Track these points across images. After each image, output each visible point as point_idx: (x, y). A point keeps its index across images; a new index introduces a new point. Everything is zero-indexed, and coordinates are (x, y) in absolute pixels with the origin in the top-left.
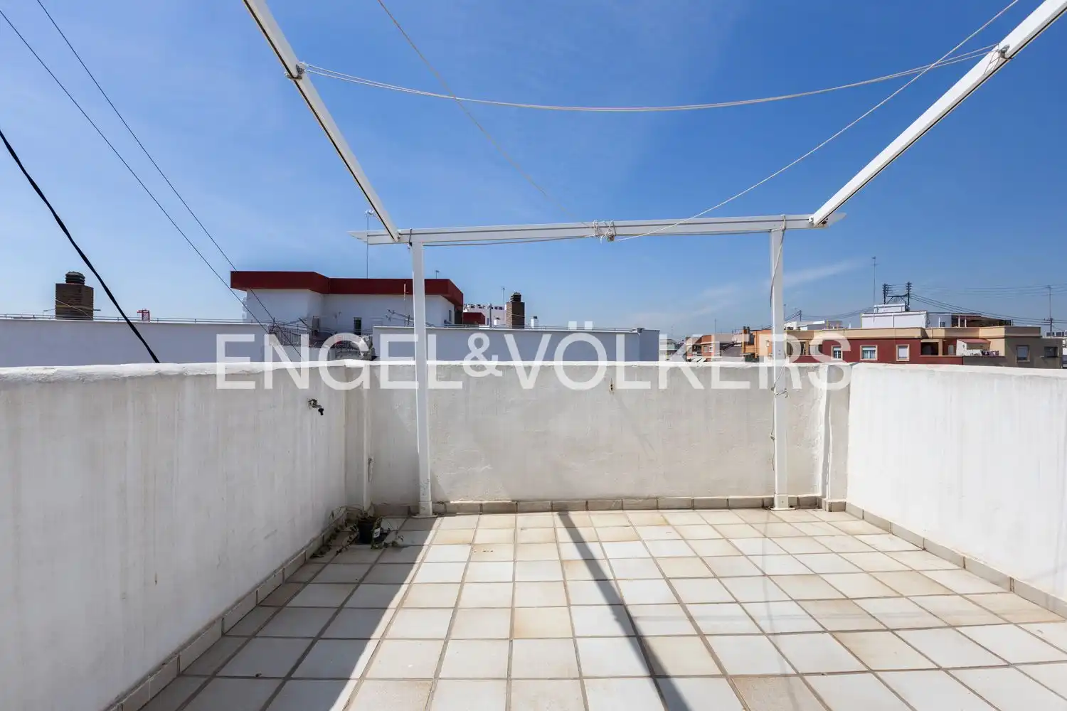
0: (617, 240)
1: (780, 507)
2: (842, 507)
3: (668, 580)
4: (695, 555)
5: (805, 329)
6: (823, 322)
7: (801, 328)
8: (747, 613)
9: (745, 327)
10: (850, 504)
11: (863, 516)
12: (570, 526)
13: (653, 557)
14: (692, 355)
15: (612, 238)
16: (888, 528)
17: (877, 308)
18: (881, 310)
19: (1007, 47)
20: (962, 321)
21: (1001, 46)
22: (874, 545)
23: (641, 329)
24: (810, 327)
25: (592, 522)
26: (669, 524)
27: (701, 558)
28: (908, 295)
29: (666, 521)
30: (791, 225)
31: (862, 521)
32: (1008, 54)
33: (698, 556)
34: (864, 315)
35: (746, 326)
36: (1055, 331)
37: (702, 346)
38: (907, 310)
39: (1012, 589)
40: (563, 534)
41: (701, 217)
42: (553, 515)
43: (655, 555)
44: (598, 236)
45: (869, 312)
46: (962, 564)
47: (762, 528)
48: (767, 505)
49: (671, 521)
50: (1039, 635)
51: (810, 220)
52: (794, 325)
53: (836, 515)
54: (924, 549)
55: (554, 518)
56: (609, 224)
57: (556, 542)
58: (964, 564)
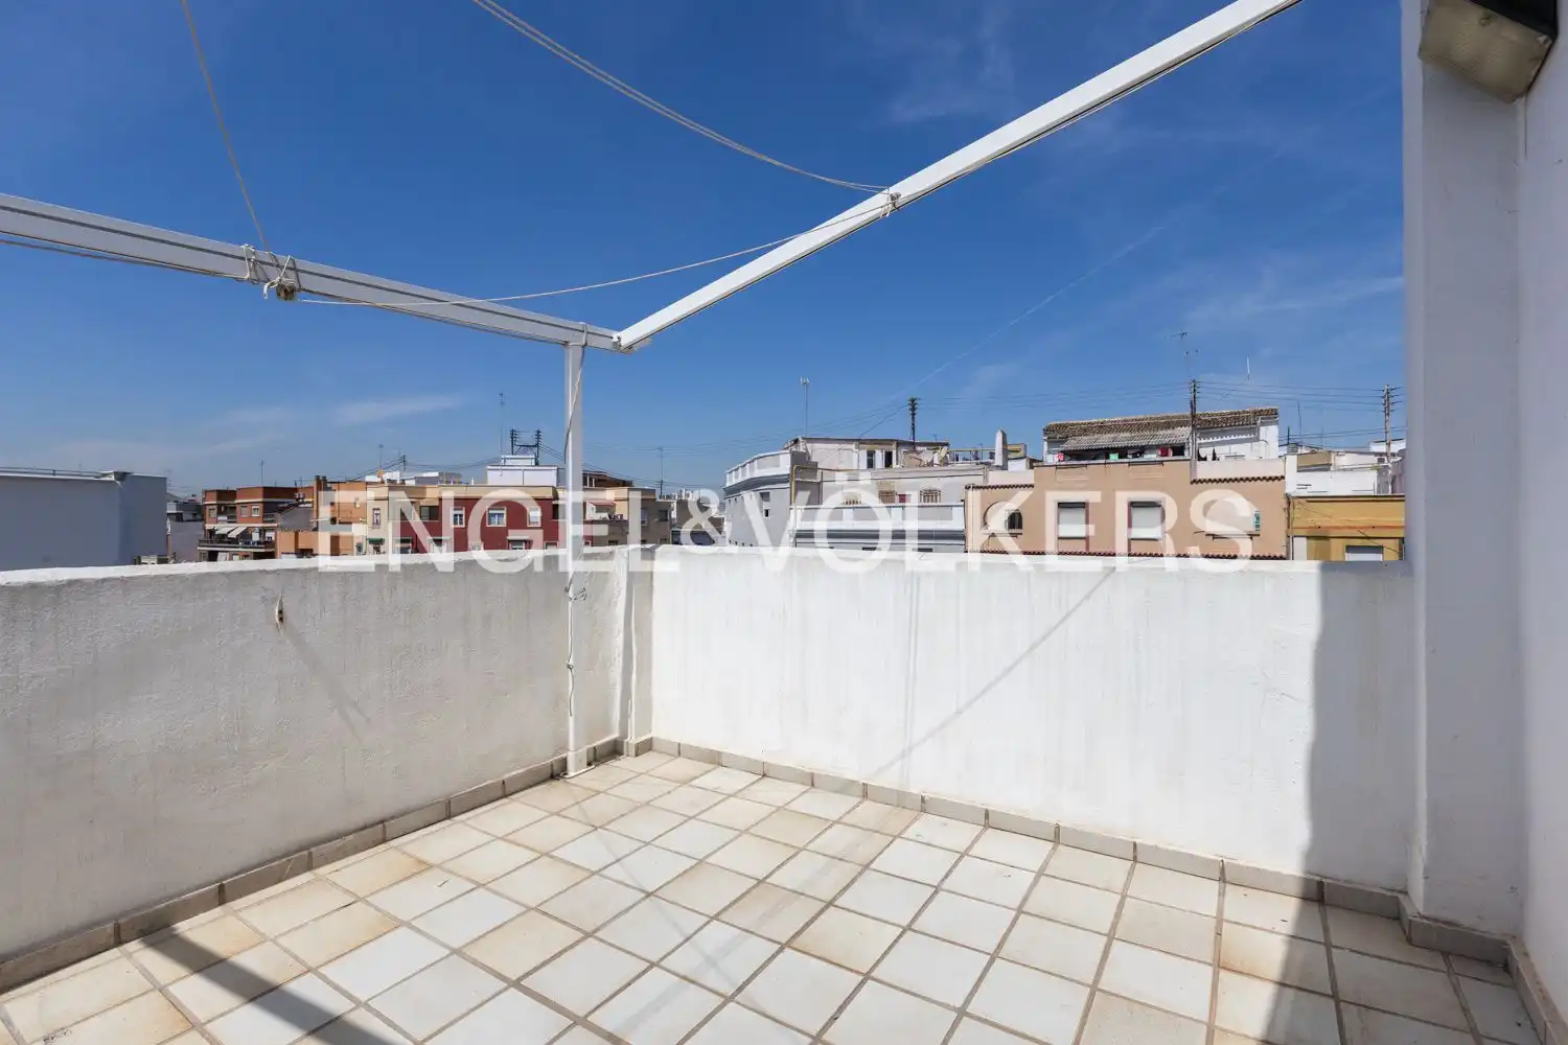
0: (302, 299)
1: (576, 771)
2: (646, 747)
3: (517, 984)
4: (523, 909)
5: (412, 483)
6: (436, 474)
7: (406, 482)
8: (677, 975)
9: (318, 477)
10: (658, 739)
11: (679, 751)
12: (204, 963)
13: (454, 951)
14: (217, 522)
15: (288, 293)
16: (715, 759)
17: (505, 459)
18: (509, 462)
19: (898, 196)
20: (591, 480)
21: (893, 190)
22: (718, 788)
23: (125, 474)
24: (419, 480)
25: (257, 931)
26: (430, 867)
27: (536, 909)
28: (537, 445)
29: (421, 862)
30: (595, 342)
31: (679, 760)
32: (900, 202)
33: (529, 909)
34: (489, 467)
35: (321, 475)
36: (665, 494)
37: (238, 507)
38: (537, 464)
39: (865, 795)
40: (199, 994)
41: (507, 303)
42: (129, 956)
43: (456, 945)
44: (256, 282)
45: (495, 462)
46: (810, 782)
47: (573, 812)
48: (557, 773)
49: (431, 859)
50: (920, 839)
51: (615, 339)
52: (396, 475)
53: (647, 760)
54: (764, 775)
55: (138, 961)
56: (286, 260)
57: (193, 1025)
58: (811, 781)
